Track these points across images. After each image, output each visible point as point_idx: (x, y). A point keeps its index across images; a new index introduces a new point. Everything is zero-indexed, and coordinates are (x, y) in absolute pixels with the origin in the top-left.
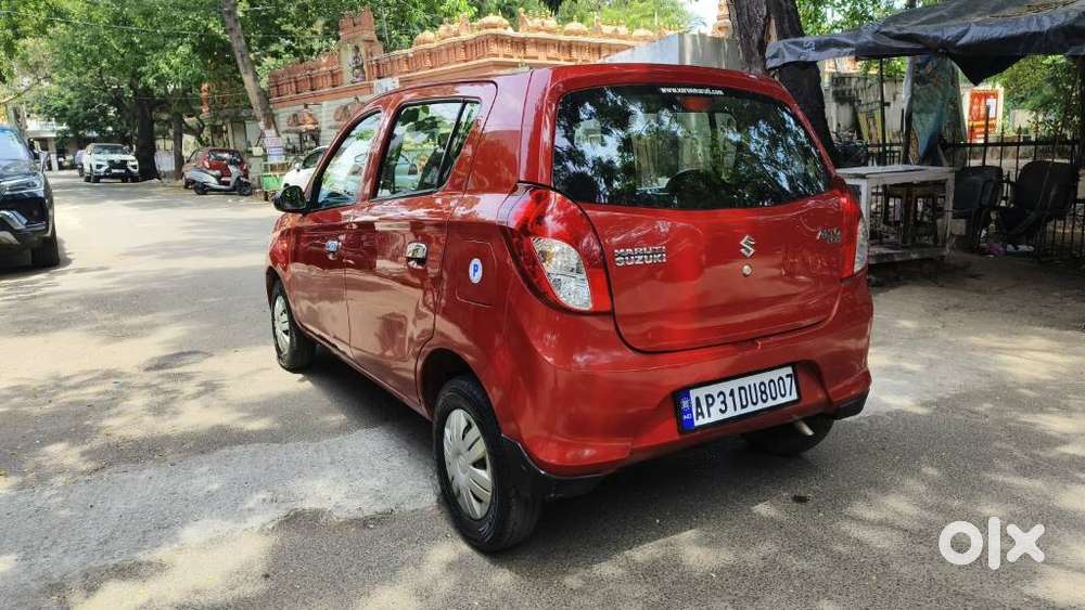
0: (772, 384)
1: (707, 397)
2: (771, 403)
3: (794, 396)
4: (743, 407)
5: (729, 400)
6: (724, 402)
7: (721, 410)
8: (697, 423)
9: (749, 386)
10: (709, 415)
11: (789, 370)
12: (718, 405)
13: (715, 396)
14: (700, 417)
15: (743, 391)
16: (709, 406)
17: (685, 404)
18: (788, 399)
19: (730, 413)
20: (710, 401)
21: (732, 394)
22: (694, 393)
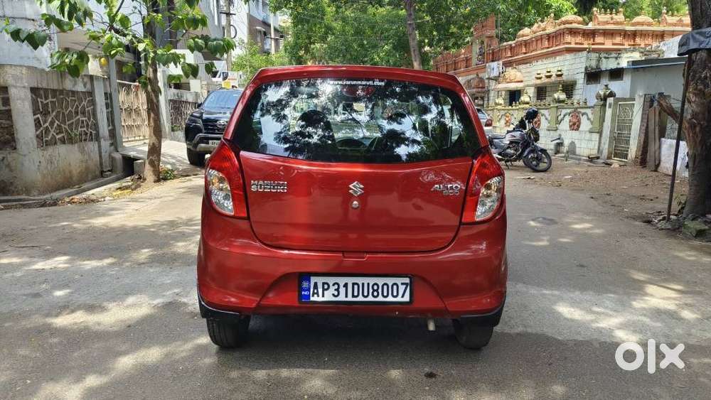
0: (385, 287)
1: (324, 284)
2: (380, 299)
3: (407, 298)
4: (353, 296)
5: (342, 290)
6: (337, 290)
7: (333, 295)
8: (312, 299)
9: (363, 284)
10: (323, 296)
11: (407, 280)
12: (332, 290)
13: (331, 285)
14: (316, 296)
15: (356, 287)
16: (324, 290)
17: (305, 285)
18: (399, 299)
19: (342, 298)
20: (326, 287)
21: (346, 286)
22: (313, 280)
